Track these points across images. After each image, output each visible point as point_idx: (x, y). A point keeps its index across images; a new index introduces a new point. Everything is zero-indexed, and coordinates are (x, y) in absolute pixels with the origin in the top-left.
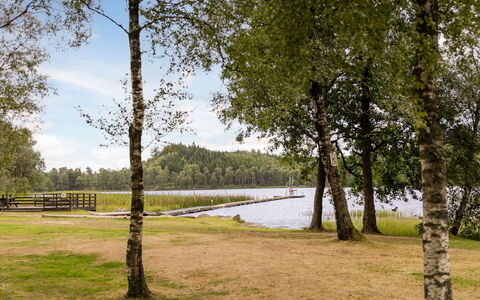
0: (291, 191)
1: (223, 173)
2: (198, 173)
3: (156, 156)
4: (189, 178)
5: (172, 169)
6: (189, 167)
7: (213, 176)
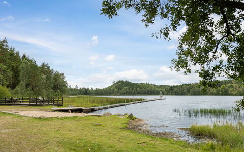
0: (161, 97)
1: (136, 90)
2: (128, 90)
3: (114, 84)
4: (125, 92)
5: (119, 89)
6: (125, 88)
7: (133, 91)
